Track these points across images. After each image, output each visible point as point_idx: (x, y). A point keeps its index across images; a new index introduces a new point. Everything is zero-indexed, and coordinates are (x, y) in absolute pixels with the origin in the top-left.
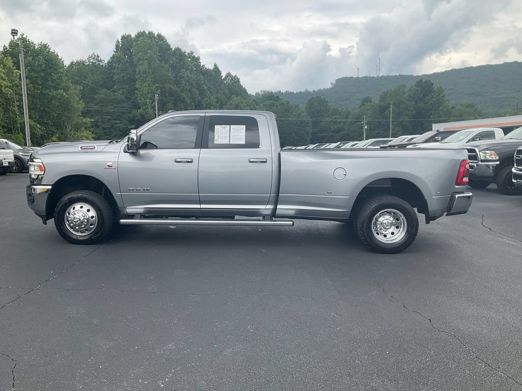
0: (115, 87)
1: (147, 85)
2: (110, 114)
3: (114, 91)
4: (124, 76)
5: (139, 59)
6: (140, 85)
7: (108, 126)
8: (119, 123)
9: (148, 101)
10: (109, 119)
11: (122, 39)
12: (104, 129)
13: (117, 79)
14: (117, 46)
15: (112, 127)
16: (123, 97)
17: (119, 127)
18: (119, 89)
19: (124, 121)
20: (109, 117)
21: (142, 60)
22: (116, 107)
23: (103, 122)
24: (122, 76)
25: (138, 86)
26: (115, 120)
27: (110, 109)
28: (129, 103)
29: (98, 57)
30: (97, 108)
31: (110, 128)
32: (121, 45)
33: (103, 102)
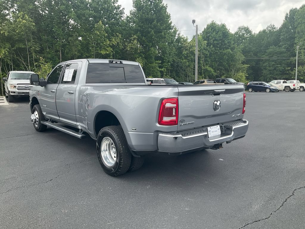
0: (281, 44)
1: (303, 40)
2: (274, 61)
3: (279, 46)
4: (287, 36)
5: (299, 23)
6: (297, 40)
7: (272, 69)
8: (279, 67)
9: (302, 50)
10: (273, 64)
11: (290, 12)
12: (270, 70)
13: (282, 38)
14: (286, 17)
15: (275, 69)
16: (284, 50)
17: (279, 69)
18: (283, 45)
19: (283, 65)
20: (273, 63)
21: (300, 24)
22: (279, 56)
23: (269, 67)
24: (285, 36)
25: (296, 41)
26: (277, 65)
27: (275, 58)
28: (289, 53)
29: (274, 26)
30: (267, 58)
31: (273, 70)
32: (289, 16)
33: (271, 54)
